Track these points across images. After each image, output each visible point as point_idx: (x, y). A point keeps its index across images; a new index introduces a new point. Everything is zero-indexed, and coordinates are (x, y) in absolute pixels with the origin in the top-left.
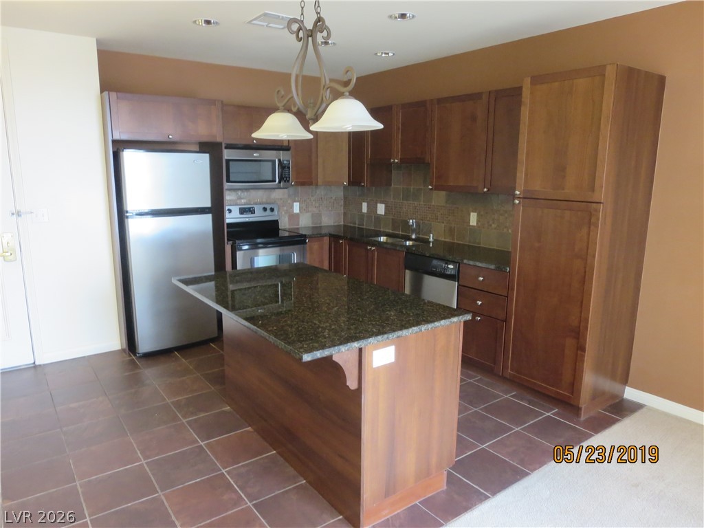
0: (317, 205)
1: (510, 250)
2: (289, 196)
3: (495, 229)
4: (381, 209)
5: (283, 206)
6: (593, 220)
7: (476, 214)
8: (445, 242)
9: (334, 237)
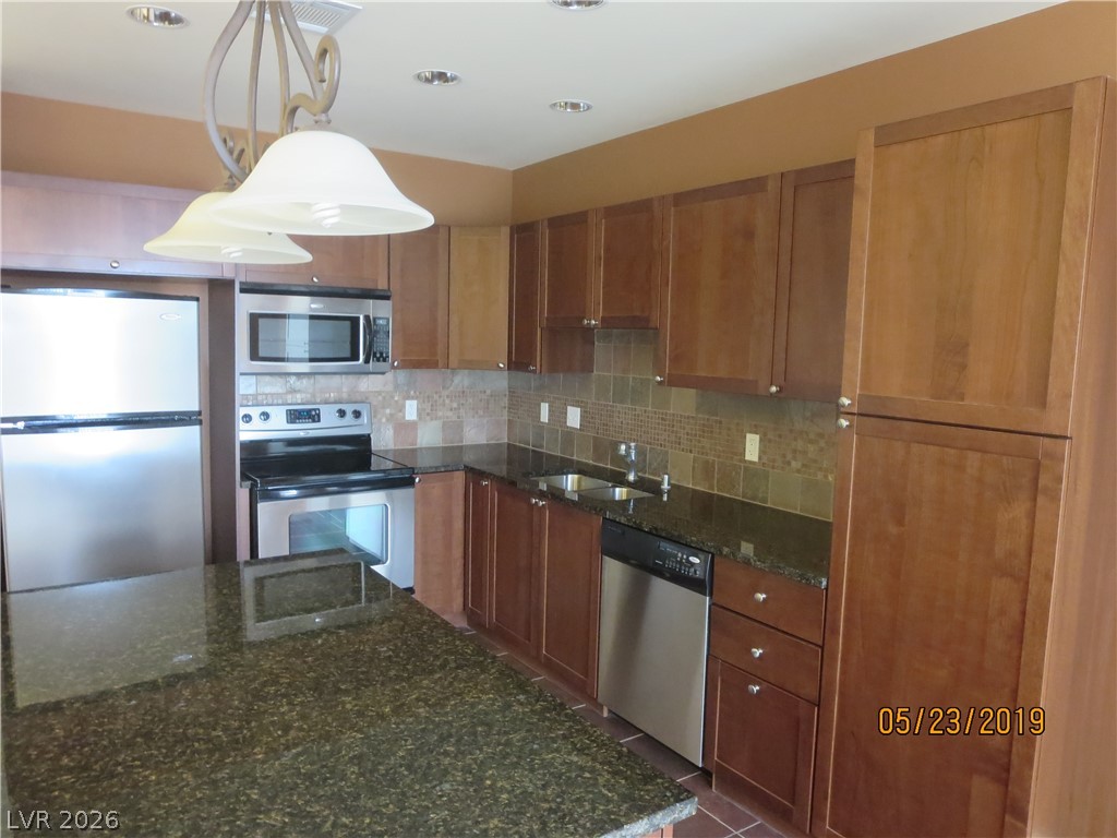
0: (455, 405)
1: (831, 520)
2: (397, 387)
3: (798, 471)
4: (574, 417)
5: (384, 408)
6: (1044, 480)
7: (757, 437)
8: (694, 491)
9: (474, 474)
